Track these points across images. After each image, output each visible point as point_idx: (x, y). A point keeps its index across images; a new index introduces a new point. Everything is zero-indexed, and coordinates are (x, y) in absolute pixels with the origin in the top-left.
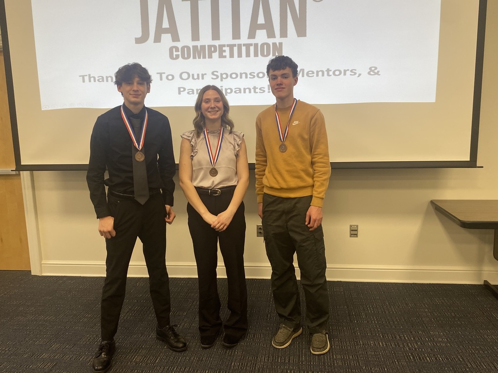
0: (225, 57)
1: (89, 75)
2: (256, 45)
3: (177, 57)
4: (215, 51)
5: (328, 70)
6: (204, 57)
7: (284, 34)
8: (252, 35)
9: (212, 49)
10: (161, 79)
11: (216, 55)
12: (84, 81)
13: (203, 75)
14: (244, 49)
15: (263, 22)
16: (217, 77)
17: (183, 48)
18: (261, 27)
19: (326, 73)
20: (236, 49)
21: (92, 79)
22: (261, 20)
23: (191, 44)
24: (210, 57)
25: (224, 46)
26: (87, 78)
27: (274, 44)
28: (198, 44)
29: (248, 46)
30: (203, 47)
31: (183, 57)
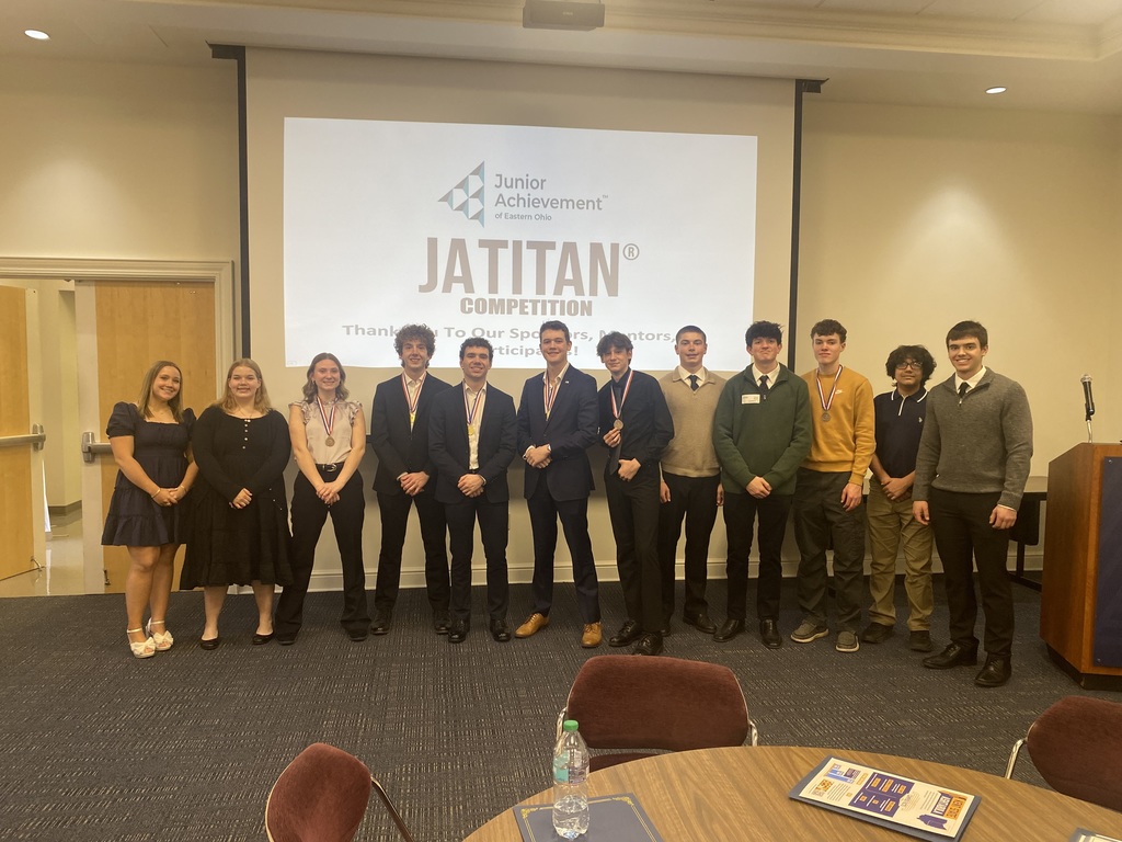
0: (527, 313)
1: (357, 326)
2: (563, 302)
3: (470, 310)
4: (516, 306)
5: (641, 334)
6: (503, 313)
7: (594, 292)
8: (558, 291)
9: (511, 304)
10: (449, 335)
11: (516, 311)
12: (348, 333)
13: (500, 333)
14: (549, 306)
15: (571, 278)
16: (517, 335)
17: (477, 301)
18: (569, 283)
19: (638, 337)
20: (539, 305)
21: (360, 331)
22: (569, 275)
23: (488, 297)
24: (510, 312)
25: (527, 301)
26: (352, 330)
27: (583, 302)
28: (496, 297)
29: (553, 303)
30: (501, 301)
31: (478, 311)
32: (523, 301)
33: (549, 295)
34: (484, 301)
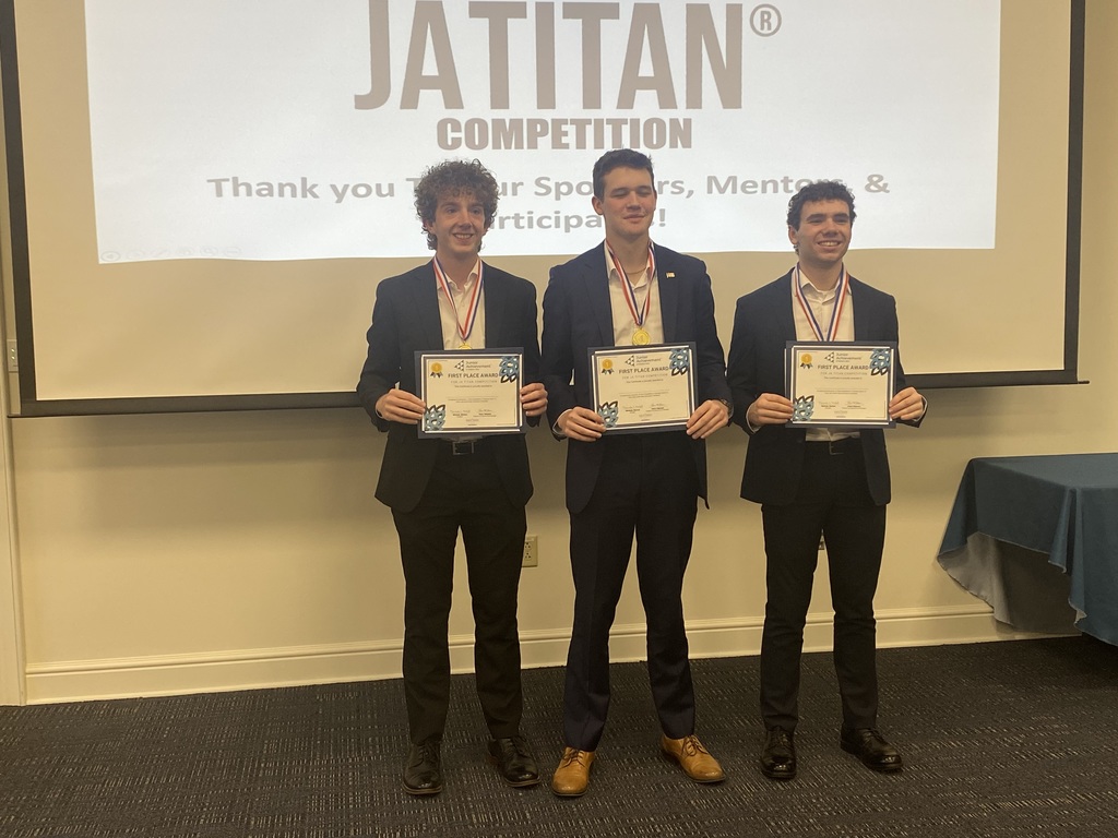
0: (566, 146)
1: (235, 179)
2: (635, 123)
4: (544, 133)
5: (786, 181)
6: (519, 146)
7: (694, 101)
8: (626, 101)
9: (536, 129)
11: (545, 142)
13: (515, 186)
14: (608, 128)
15: (651, 74)
16: (549, 190)
17: (471, 123)
18: (646, 84)
19: (781, 186)
20: (590, 130)
22: (646, 69)
23: (490, 115)
24: (533, 145)
27: (674, 122)
28: (506, 115)
29: (617, 124)
30: (516, 123)
32: (558, 123)
33: (609, 109)
34: (483, 123)
